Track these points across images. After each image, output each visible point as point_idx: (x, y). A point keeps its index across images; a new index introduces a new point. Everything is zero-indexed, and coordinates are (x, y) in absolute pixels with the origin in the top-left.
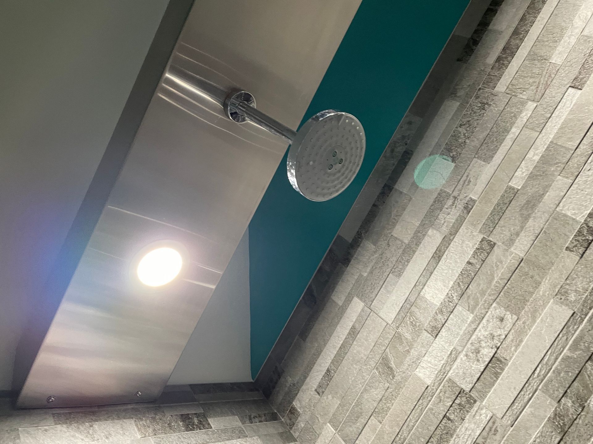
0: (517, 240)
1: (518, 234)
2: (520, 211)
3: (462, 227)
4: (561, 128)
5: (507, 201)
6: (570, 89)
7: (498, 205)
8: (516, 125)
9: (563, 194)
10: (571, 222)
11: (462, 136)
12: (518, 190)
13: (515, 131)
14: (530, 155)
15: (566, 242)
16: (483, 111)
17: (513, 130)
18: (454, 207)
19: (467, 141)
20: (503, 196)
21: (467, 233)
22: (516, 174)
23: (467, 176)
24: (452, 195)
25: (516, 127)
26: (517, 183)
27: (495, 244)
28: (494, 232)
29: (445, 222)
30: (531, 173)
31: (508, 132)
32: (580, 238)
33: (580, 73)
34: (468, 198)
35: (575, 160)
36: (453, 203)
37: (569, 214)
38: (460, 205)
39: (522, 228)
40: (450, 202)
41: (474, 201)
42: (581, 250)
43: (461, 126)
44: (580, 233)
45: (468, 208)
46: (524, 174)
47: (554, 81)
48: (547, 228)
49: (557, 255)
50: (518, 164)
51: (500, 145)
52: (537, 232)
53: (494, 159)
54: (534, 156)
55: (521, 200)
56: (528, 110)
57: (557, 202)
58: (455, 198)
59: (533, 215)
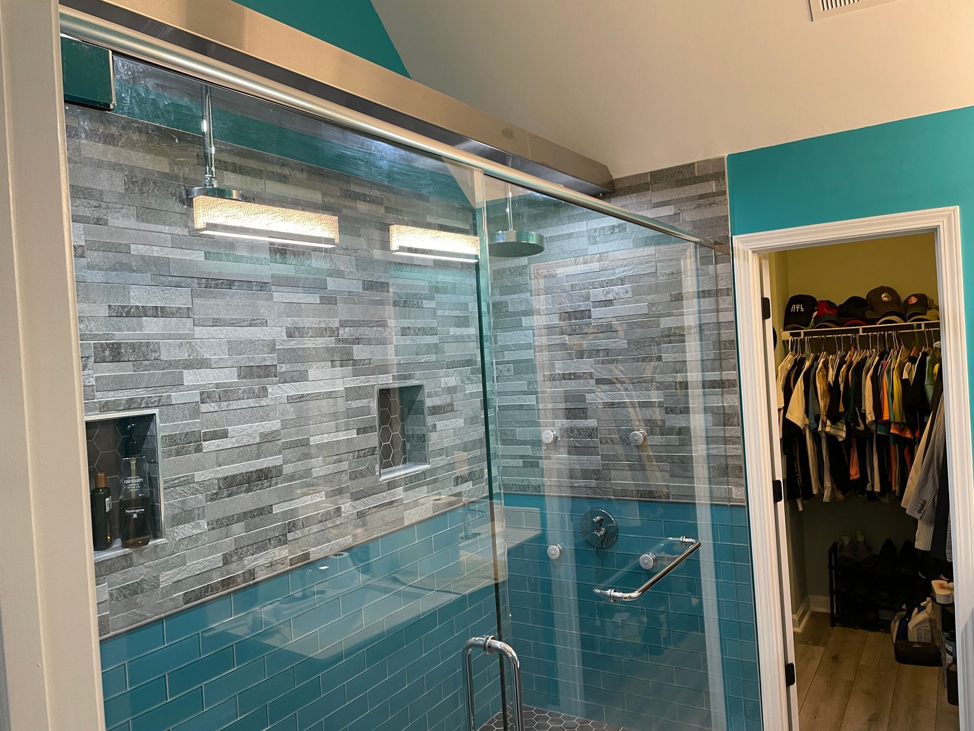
0: (96, 272)
1: (100, 269)
2: (117, 262)
3: (81, 224)
4: (179, 259)
5: (119, 250)
6: (203, 252)
7: (113, 244)
8: (171, 227)
9: (141, 283)
10: (127, 298)
11: (147, 189)
12: (130, 253)
13: (166, 229)
14: (155, 248)
15: (113, 303)
16: (170, 196)
17: (167, 228)
18: (93, 209)
19: (146, 194)
20: (120, 244)
21: (80, 231)
22: (139, 246)
23: (120, 208)
24: (102, 203)
25: (169, 229)
26: (135, 249)
27: (85, 257)
28: (92, 252)
29: (77, 206)
30: (145, 256)
31: (164, 224)
32: (120, 309)
33: (214, 253)
34: (105, 217)
35: (164, 279)
36: (95, 207)
37: (132, 294)
38: (97, 215)
39: (107, 270)
40: (95, 203)
41: (106, 224)
42: (113, 314)
43: (154, 183)
44: (124, 307)
45: (98, 221)
46: (142, 252)
47: (205, 239)
48: (115, 287)
49: (102, 302)
50: (147, 243)
51: (154, 223)
52: (110, 281)
53: (143, 224)
54: (156, 252)
55: (124, 259)
56: (183, 231)
57: (135, 283)
58: (100, 206)
59: (118, 272)
